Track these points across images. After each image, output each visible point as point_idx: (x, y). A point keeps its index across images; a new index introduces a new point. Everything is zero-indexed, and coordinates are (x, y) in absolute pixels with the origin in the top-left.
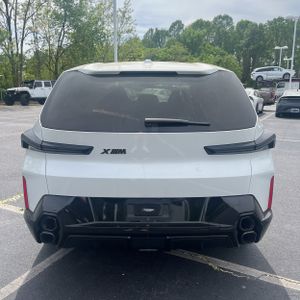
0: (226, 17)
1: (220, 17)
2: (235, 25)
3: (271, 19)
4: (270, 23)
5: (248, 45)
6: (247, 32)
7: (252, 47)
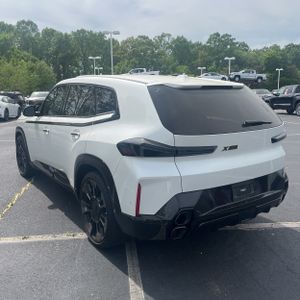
0: (30, 23)
1: (23, 22)
2: (40, 31)
3: (75, 31)
4: (74, 33)
5: (56, 53)
6: (53, 40)
7: (60, 55)
